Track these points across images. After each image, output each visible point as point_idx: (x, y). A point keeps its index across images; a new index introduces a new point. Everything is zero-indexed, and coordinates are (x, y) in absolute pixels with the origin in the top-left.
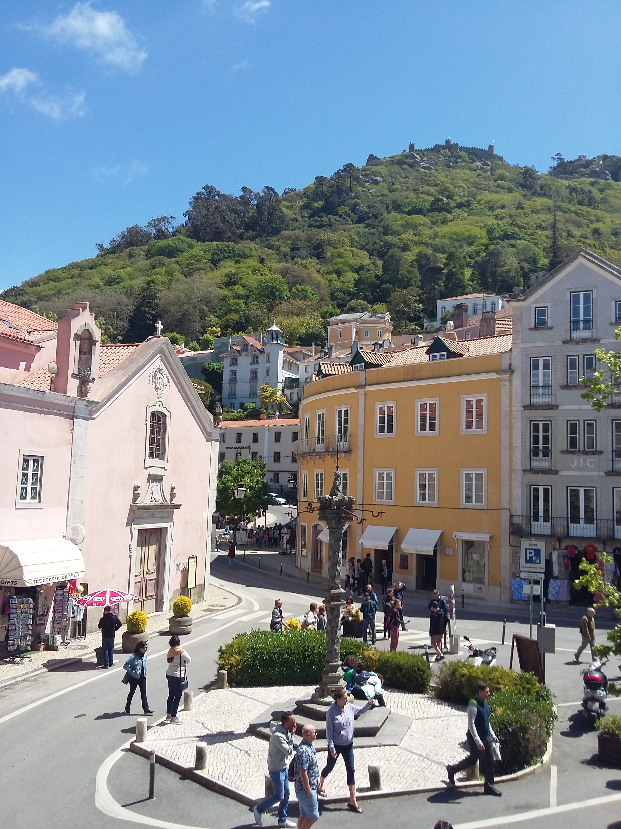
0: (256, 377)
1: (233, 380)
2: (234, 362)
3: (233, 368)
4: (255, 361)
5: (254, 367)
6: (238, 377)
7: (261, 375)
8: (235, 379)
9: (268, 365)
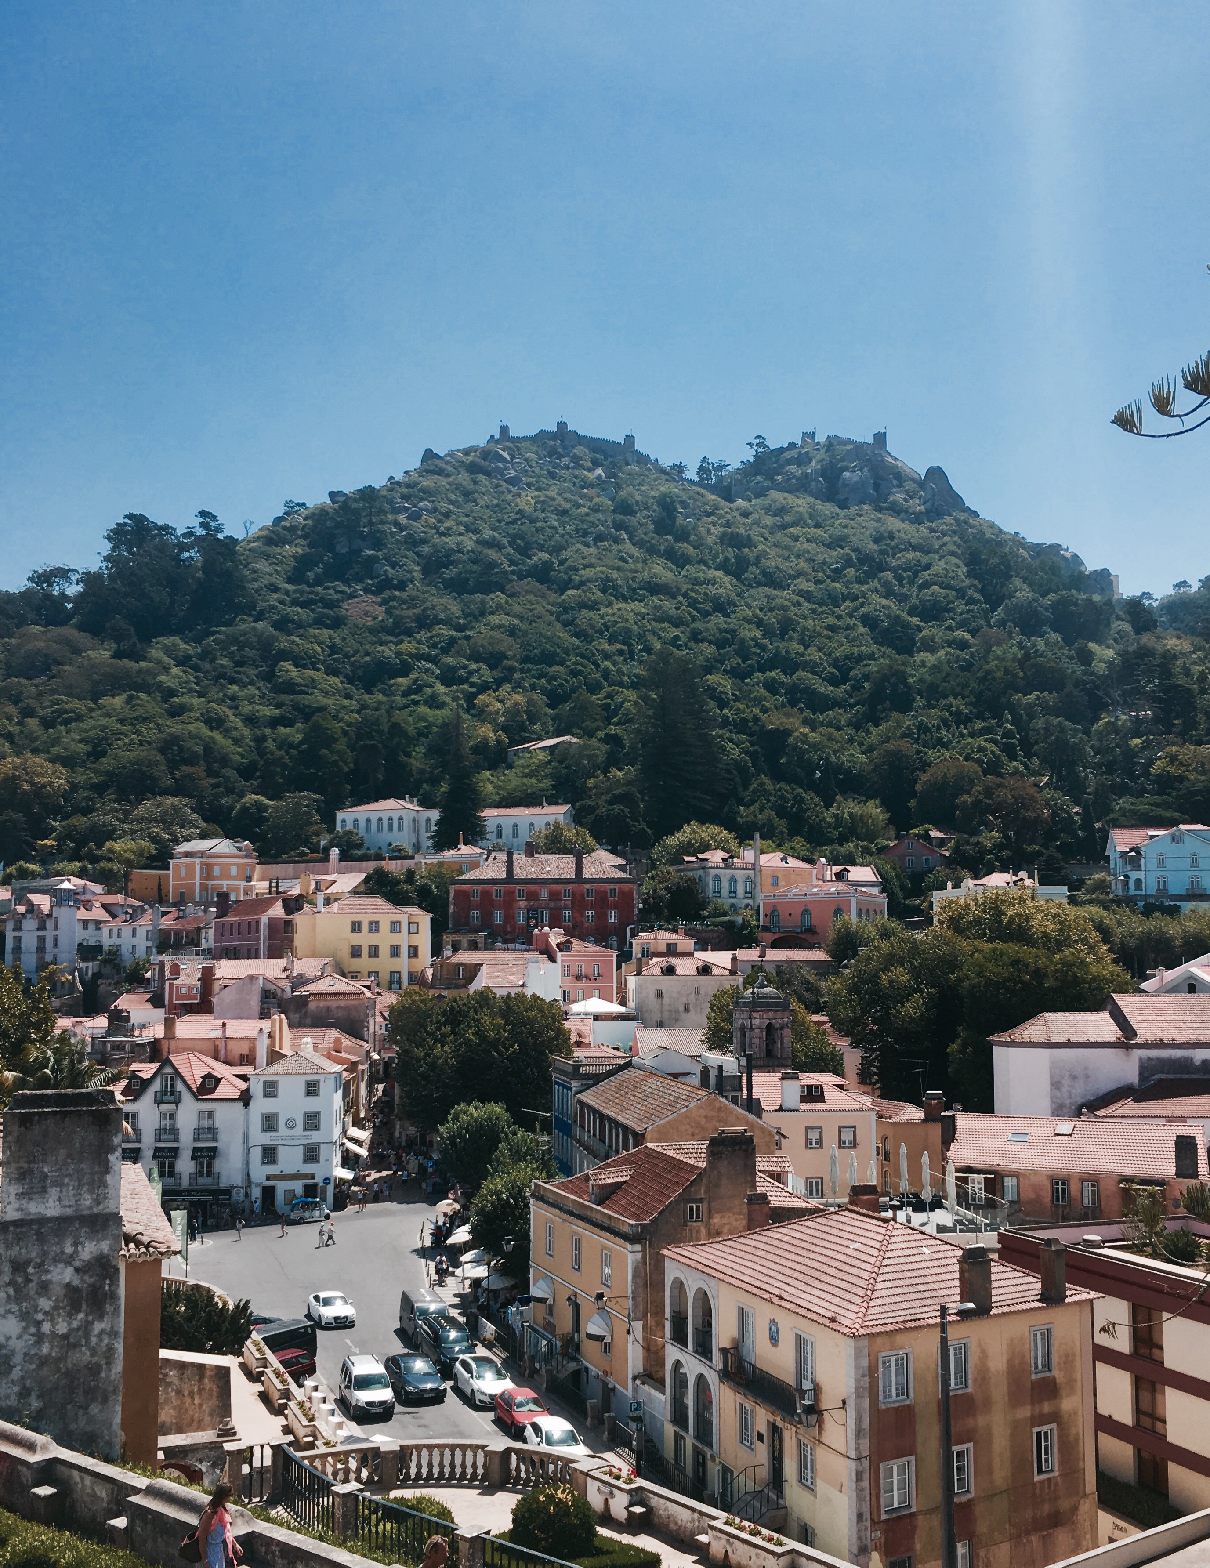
0: (44, 948)
1: (17, 949)
2: (18, 928)
3: (17, 934)
4: (42, 927)
5: (41, 933)
6: (23, 946)
7: (49, 944)
8: (20, 948)
9: (55, 933)
